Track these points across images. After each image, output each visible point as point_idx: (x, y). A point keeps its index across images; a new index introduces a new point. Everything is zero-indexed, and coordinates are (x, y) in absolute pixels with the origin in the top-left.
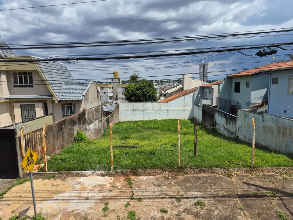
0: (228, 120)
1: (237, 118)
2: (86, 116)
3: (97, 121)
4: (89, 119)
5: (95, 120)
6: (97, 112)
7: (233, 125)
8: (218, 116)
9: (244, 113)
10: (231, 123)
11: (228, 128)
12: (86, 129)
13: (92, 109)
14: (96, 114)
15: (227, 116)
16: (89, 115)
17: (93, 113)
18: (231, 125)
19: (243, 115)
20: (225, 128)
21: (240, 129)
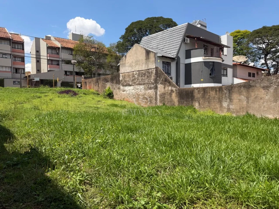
2: (121, 78)
3: (142, 87)
4: (126, 81)
5: (137, 85)
6: (142, 76)
12: (119, 88)
13: (131, 73)
14: (140, 78)
16: (125, 77)
17: (133, 76)
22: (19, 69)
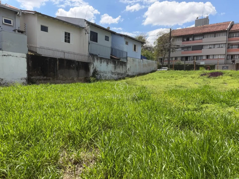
0: (117, 65)
1: (127, 63)
7: (123, 68)
8: (101, 63)
9: (132, 59)
10: (121, 67)
11: (117, 72)
15: (117, 62)
18: (121, 69)
19: (132, 60)
20: (113, 72)
21: (129, 69)
22: (235, 55)
